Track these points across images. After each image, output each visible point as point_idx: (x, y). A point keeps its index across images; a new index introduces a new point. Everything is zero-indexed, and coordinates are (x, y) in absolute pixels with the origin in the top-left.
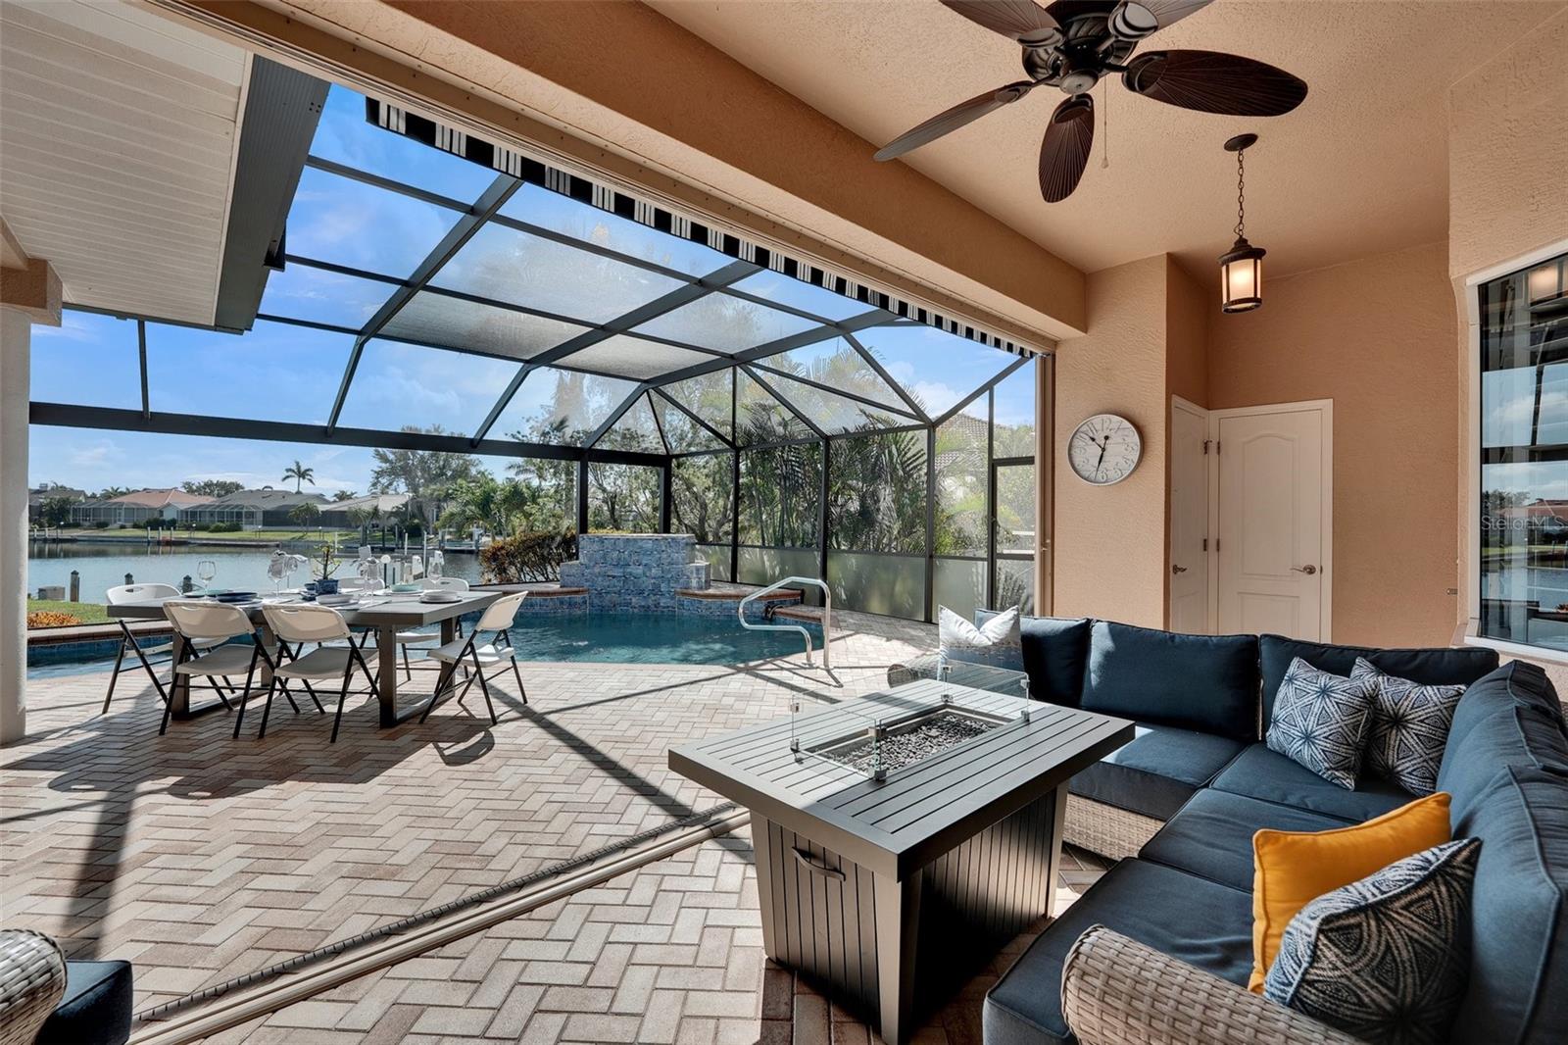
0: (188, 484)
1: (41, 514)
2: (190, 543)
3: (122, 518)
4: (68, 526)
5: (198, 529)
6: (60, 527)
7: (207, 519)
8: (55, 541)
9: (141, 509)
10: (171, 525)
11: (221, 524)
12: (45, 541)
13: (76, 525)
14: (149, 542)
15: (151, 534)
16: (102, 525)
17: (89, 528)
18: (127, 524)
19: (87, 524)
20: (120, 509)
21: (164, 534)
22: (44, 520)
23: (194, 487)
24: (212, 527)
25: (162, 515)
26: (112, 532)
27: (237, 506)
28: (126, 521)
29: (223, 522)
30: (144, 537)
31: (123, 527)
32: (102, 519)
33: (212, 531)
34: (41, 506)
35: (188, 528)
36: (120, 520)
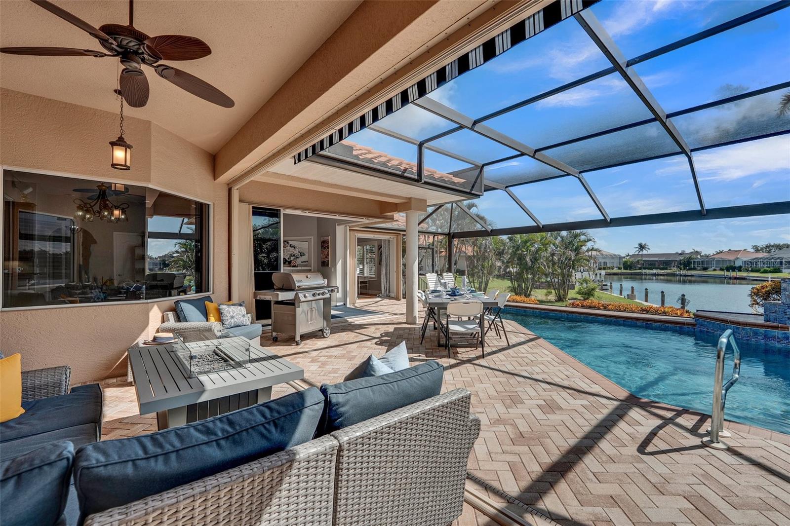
0: (756, 246)
1: (680, 264)
2: (746, 279)
3: (715, 265)
4: (690, 269)
5: (752, 271)
6: (688, 270)
7: (760, 265)
8: (685, 276)
9: (724, 261)
10: (740, 269)
11: (768, 269)
12: (681, 275)
13: (695, 269)
14: (725, 278)
15: (726, 273)
16: (705, 269)
17: (700, 270)
18: (717, 269)
19: (699, 268)
20: (713, 261)
21: (732, 274)
22: (682, 267)
23: (759, 249)
24: (762, 270)
25: (734, 264)
26: (710, 272)
27: (779, 258)
28: (716, 267)
29: (769, 267)
30: (723, 275)
31: (715, 270)
32: (705, 266)
33: (762, 273)
34: (681, 260)
35: (747, 271)
36: (713, 267)
